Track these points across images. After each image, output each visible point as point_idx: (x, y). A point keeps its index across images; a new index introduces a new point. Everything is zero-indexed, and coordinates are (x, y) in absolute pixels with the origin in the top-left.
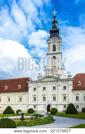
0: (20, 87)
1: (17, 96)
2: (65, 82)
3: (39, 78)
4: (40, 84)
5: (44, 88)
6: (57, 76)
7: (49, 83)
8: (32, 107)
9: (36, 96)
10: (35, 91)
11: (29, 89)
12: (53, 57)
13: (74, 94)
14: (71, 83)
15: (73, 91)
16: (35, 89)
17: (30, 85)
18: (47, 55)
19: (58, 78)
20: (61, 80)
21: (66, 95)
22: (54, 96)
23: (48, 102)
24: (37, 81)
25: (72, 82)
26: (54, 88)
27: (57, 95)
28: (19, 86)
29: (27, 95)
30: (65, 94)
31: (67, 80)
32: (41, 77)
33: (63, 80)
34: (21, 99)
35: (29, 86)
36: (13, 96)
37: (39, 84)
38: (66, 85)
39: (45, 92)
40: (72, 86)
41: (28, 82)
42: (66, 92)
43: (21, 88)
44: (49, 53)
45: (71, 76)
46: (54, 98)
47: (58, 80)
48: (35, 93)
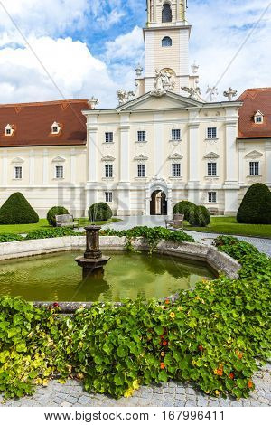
0: (59, 129)
1: (47, 161)
2: (212, 115)
3: (124, 101)
4: (128, 120)
5: (142, 136)
6: (187, 94)
7: (158, 118)
8: (99, 198)
9: (112, 160)
10: (109, 145)
11: (90, 136)
12: (164, 40)
13: (243, 154)
14: (233, 116)
15: (241, 145)
16: (109, 137)
17: (91, 123)
18: (144, 31)
19: (189, 98)
20: (199, 107)
21: (217, 157)
22: (176, 162)
23: (153, 182)
24: (119, 111)
25: (236, 114)
26: (176, 134)
27: (185, 158)
28: (55, 125)
29: (83, 156)
30: (212, 153)
31: (220, 108)
32: (131, 98)
33: (205, 108)
34: (59, 169)
35: (89, 127)
36: (32, 159)
37: (125, 120)
38: (217, 125)
39: (143, 149)
40: (237, 125)
41: (84, 113)
42: (215, 147)
43: (62, 132)
44: (150, 26)
45: (234, 94)
46: (176, 170)
47: (188, 105)
48: (110, 150)
